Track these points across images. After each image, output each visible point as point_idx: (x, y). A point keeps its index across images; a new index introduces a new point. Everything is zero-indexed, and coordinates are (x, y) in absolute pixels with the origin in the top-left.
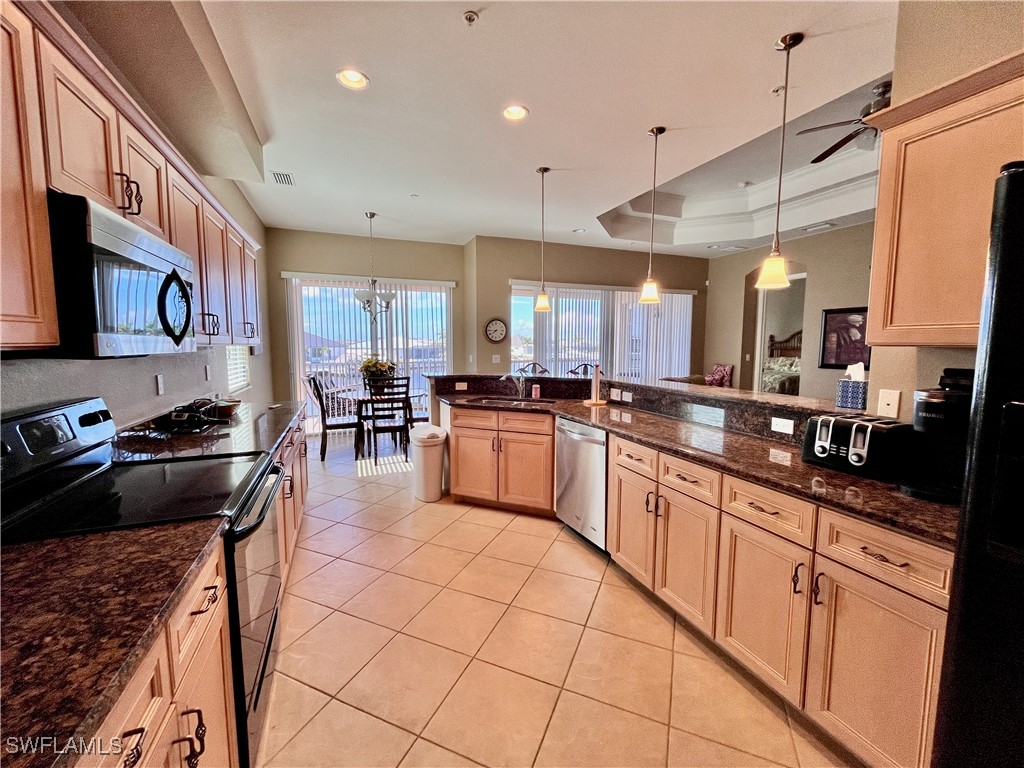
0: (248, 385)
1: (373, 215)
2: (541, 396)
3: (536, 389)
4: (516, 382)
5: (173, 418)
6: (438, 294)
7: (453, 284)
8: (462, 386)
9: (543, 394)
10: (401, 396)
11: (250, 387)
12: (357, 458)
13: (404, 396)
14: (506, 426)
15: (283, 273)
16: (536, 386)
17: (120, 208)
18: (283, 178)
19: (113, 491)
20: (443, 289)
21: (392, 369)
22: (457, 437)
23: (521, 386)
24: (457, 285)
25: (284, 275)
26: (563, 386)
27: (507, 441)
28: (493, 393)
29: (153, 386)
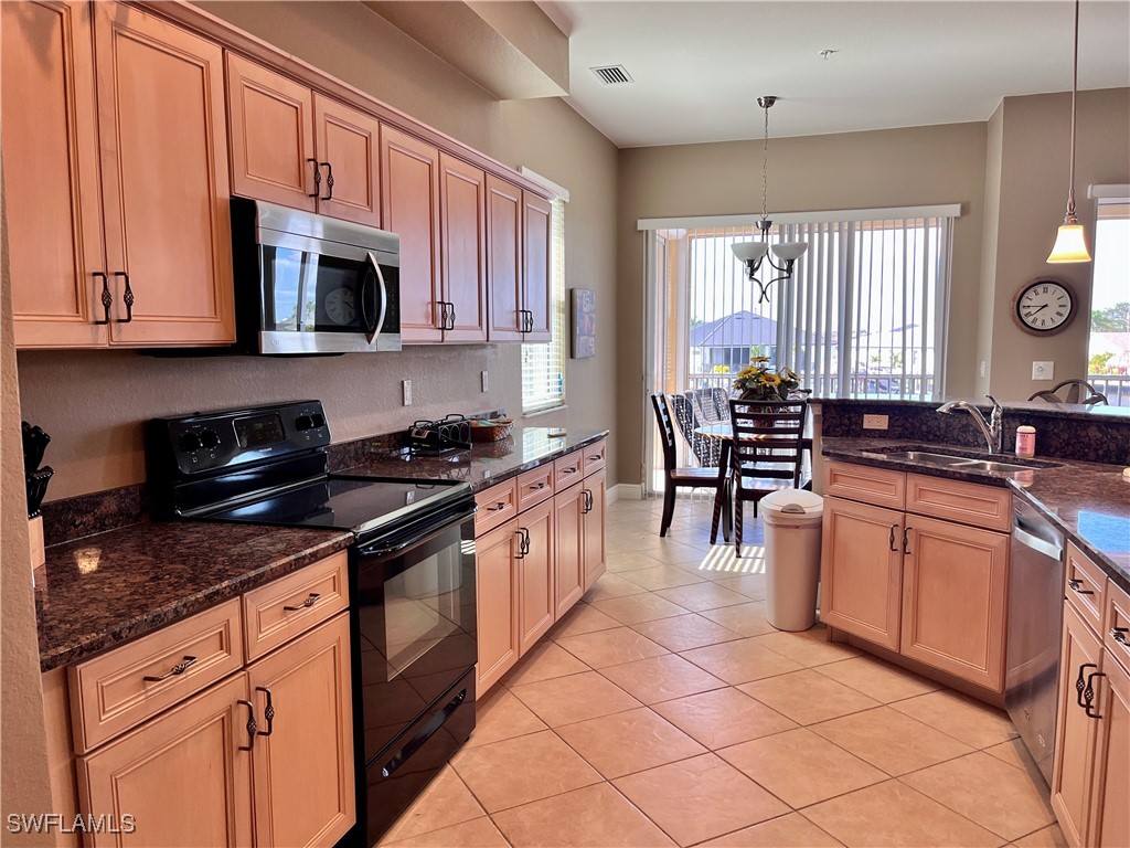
0: (563, 403)
1: (770, 101)
2: (1037, 453)
3: (1025, 438)
4: (979, 418)
5: (413, 435)
6: (921, 232)
7: (955, 210)
8: (877, 422)
9: (1041, 448)
10: (792, 436)
11: (565, 406)
12: (713, 541)
13: (796, 436)
14: (920, 505)
15: (640, 221)
16: (1027, 430)
17: (311, 196)
18: (614, 75)
19: (326, 505)
20: (933, 221)
21: (788, 385)
22: (834, 516)
23: (991, 430)
24: (964, 210)
25: (642, 225)
26: (1093, 432)
27: (920, 536)
28: (938, 439)
29: (397, 393)
